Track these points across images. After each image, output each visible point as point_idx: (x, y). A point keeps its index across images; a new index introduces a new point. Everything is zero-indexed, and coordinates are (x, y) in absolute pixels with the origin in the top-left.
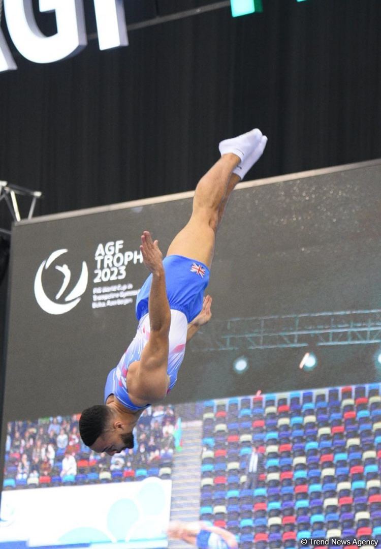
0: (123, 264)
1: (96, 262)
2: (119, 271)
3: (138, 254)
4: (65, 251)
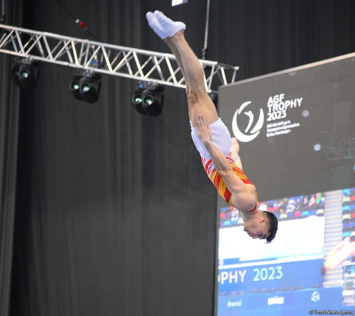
0: (284, 109)
1: (268, 108)
2: (282, 113)
3: (294, 101)
4: (250, 102)
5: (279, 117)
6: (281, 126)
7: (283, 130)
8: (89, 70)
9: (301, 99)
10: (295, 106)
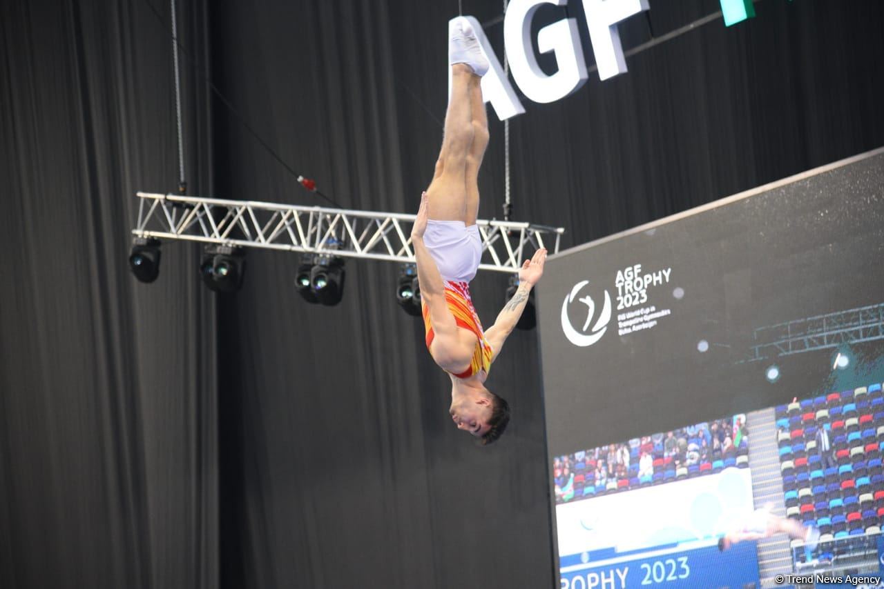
0: (644, 288)
1: (617, 289)
2: (640, 295)
3: (657, 275)
4: (585, 283)
5: (636, 302)
6: (641, 316)
7: (645, 322)
8: (324, 255)
9: (669, 270)
10: (661, 282)
